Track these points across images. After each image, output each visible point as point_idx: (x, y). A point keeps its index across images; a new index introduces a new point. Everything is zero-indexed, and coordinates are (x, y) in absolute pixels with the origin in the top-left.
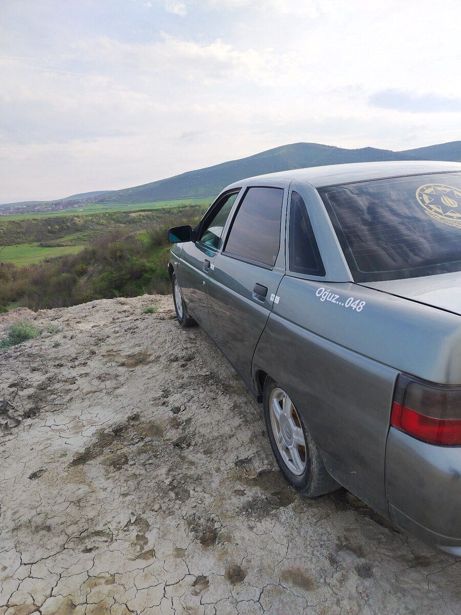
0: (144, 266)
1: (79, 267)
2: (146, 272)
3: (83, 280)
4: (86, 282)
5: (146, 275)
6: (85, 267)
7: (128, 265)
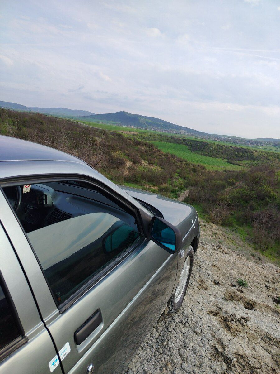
0: (269, 193)
1: (231, 180)
2: (269, 197)
3: (229, 188)
4: (230, 190)
5: (268, 199)
6: (235, 181)
7: (259, 188)
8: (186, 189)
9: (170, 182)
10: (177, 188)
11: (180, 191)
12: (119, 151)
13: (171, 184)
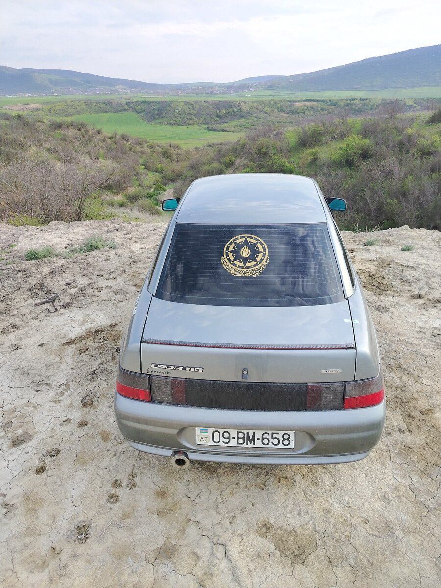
0: (284, 166)
1: (227, 159)
3: (229, 172)
6: (233, 159)
7: (270, 162)
8: (166, 188)
9: (137, 183)
10: (153, 190)
11: (159, 194)
12: (35, 148)
13: (140, 185)
